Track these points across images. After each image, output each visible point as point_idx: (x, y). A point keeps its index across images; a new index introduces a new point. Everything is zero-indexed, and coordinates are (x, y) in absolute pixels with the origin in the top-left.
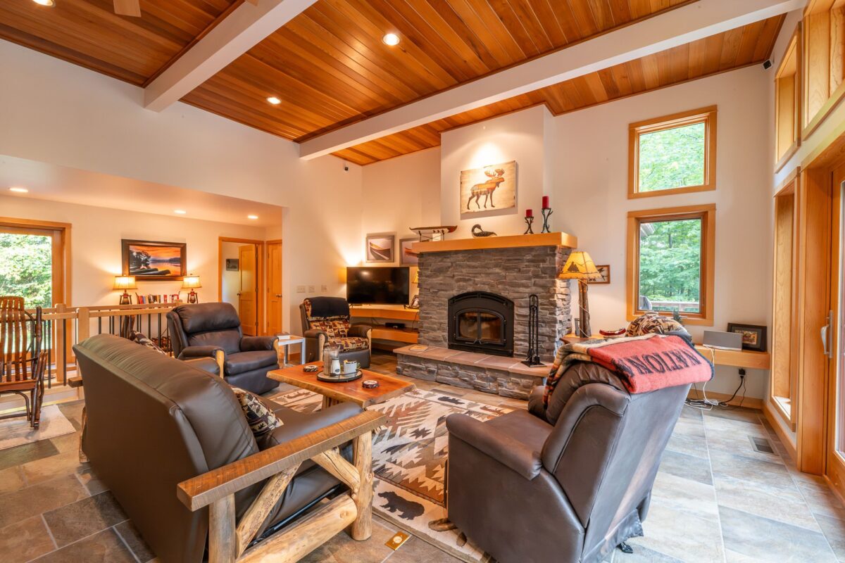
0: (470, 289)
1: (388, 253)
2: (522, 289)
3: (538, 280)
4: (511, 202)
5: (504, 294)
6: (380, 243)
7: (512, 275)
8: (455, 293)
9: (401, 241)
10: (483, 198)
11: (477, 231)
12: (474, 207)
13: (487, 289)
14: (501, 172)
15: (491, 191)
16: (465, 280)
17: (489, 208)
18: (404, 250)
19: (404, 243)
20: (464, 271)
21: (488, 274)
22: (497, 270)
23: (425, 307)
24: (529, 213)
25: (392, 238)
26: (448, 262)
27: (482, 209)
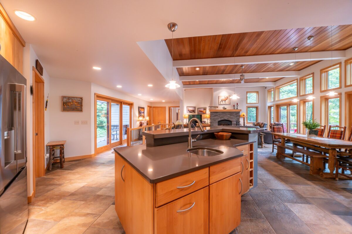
0: (223, 119)
1: (194, 111)
2: (234, 119)
3: (237, 117)
4: (230, 103)
5: (230, 120)
6: (191, 109)
7: (232, 116)
8: (219, 120)
9: (198, 108)
10: (223, 102)
11: (224, 108)
12: (221, 103)
13: (227, 119)
14: (228, 97)
15: (225, 101)
16: (222, 117)
17: (225, 104)
18: (199, 111)
19: (199, 109)
20: (222, 116)
21: (227, 116)
22: (229, 115)
23: (212, 123)
24: (234, 106)
25: (195, 108)
26: (218, 114)
27: (223, 104)
